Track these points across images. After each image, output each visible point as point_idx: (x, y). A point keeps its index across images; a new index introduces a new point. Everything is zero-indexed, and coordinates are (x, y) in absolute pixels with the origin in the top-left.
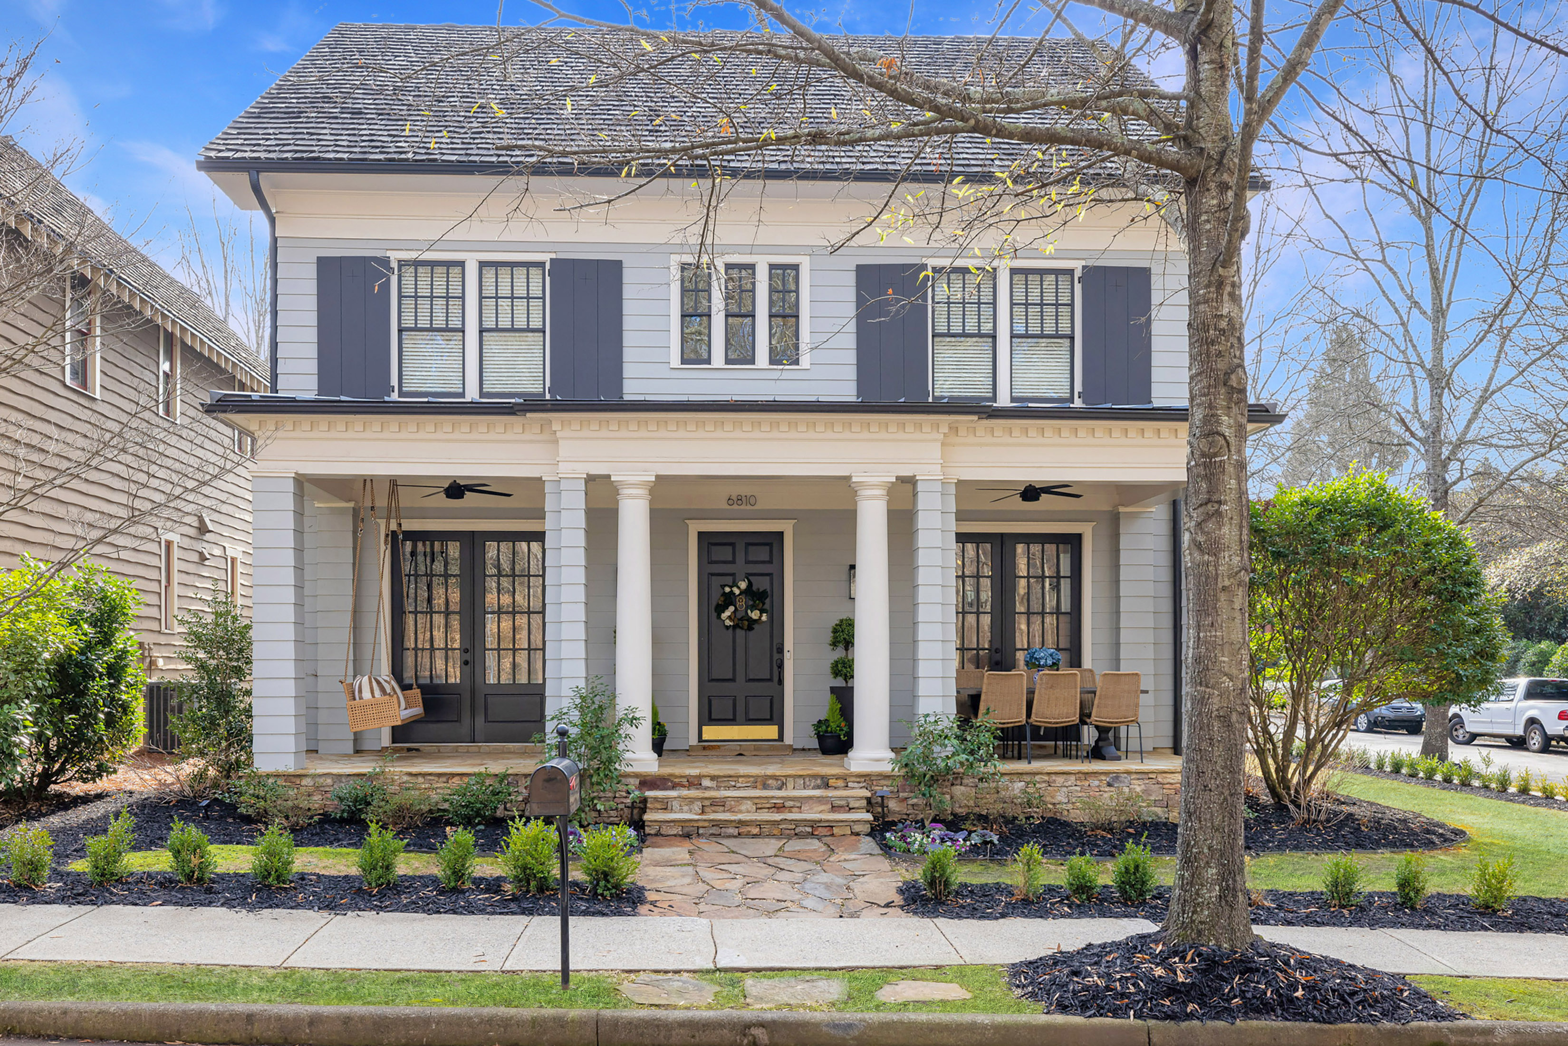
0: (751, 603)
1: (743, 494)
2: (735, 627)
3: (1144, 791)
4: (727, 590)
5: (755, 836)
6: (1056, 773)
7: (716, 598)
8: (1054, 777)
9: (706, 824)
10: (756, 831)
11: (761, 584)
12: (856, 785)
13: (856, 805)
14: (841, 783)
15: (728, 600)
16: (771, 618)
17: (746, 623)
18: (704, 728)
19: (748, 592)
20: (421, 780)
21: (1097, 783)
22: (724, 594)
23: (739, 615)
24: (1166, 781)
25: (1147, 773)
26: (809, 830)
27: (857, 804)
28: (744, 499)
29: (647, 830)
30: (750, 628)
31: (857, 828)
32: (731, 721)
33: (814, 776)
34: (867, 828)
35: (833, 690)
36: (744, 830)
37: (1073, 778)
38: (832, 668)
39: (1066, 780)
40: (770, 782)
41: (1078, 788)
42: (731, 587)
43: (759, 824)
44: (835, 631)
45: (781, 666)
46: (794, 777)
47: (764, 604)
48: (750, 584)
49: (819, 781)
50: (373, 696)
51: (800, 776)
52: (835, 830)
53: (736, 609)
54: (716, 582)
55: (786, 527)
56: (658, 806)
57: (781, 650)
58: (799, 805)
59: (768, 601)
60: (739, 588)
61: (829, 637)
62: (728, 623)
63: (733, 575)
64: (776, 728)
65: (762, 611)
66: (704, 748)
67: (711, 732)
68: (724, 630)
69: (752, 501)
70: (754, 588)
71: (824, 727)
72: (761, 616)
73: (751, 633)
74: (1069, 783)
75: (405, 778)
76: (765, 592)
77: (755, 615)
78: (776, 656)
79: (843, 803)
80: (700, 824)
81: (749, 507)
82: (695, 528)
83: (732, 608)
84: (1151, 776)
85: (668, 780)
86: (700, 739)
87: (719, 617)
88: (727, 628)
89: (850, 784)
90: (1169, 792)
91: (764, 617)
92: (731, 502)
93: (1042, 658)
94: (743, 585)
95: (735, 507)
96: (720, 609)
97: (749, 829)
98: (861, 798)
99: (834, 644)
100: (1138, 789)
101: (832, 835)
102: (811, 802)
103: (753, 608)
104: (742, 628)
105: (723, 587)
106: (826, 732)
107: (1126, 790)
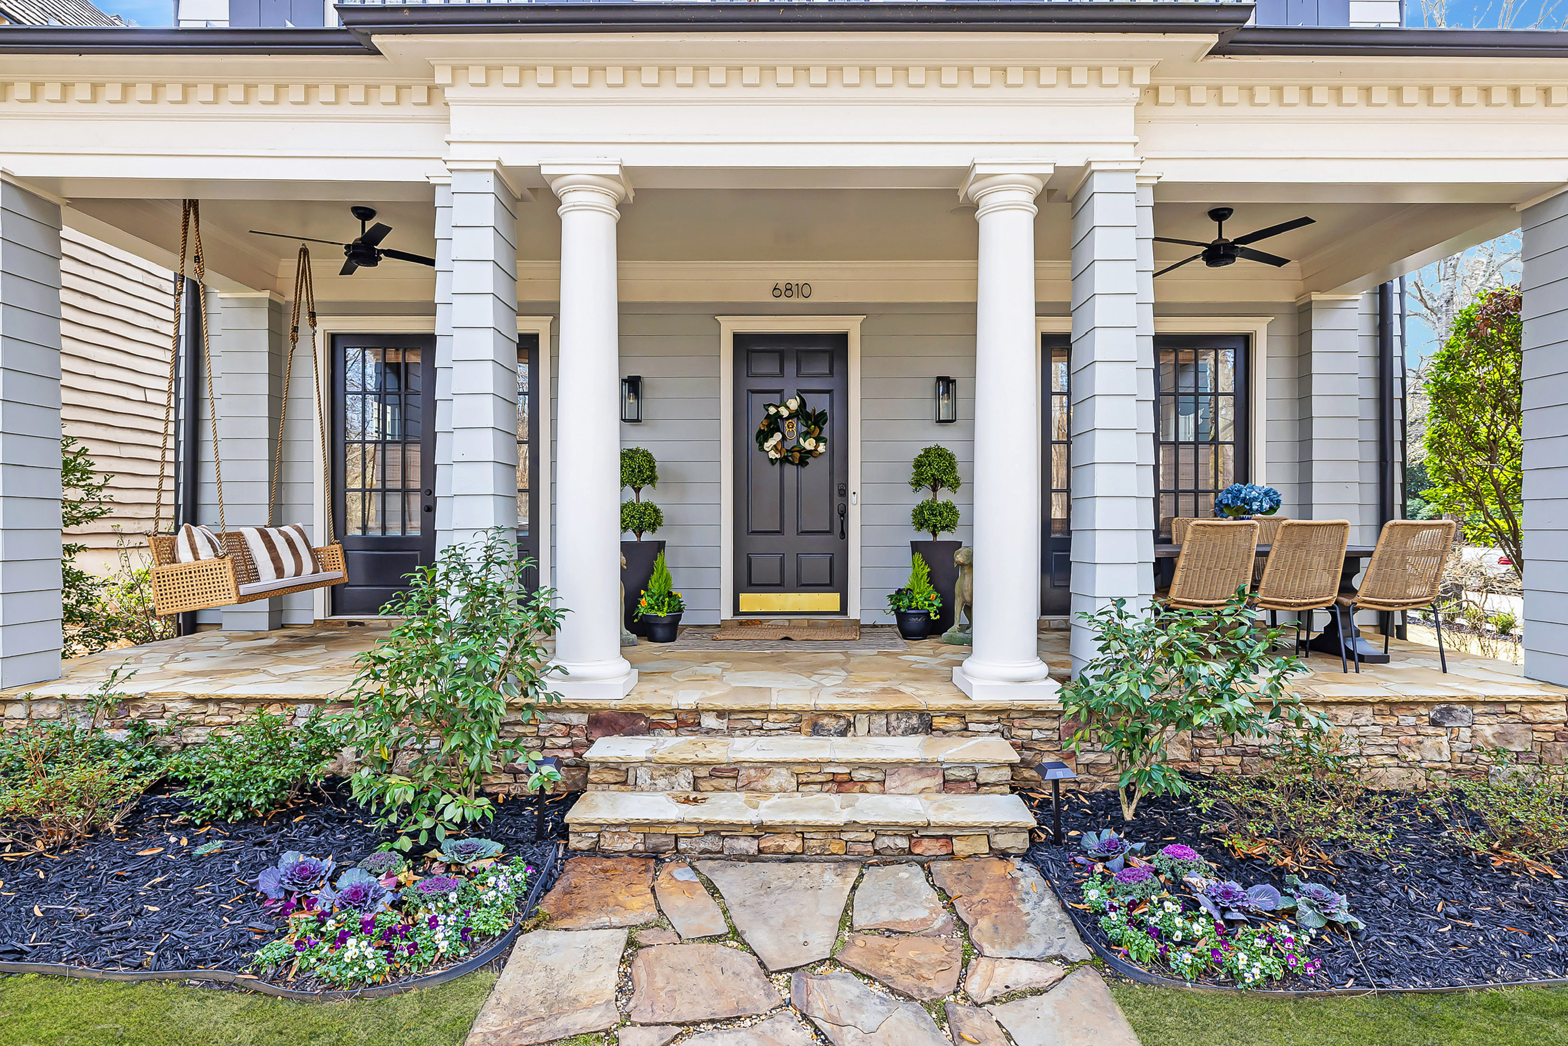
0: (804, 429)
1: (794, 283)
2: (784, 460)
3: (1498, 736)
4: (772, 410)
5: (791, 858)
6: (1339, 703)
7: (758, 422)
8: (1334, 710)
9: (694, 830)
10: (793, 845)
11: (818, 404)
12: (983, 727)
13: (992, 779)
14: (954, 724)
15: (774, 424)
16: (831, 450)
17: (797, 455)
18: (742, 596)
19: (801, 413)
20: (212, 709)
21: (1412, 720)
22: (768, 416)
23: (788, 445)
24: (1539, 718)
25: (1504, 704)
26: (903, 843)
27: (992, 776)
28: (795, 289)
29: (574, 842)
30: (803, 463)
31: (1002, 841)
32: (779, 586)
33: (907, 712)
34: (1021, 842)
35: (916, 547)
36: (769, 843)
37: (1368, 711)
38: (914, 516)
39: (1357, 716)
40: (826, 721)
41: (1379, 730)
42: (777, 407)
43: (801, 831)
44: (918, 464)
45: (844, 514)
46: (870, 712)
47: (821, 430)
48: (803, 404)
49: (915, 721)
50: (196, 558)
51: (880, 712)
52: (959, 846)
53: (784, 438)
54: (759, 400)
55: (852, 326)
56: (610, 777)
57: (844, 492)
58: (879, 776)
59: (826, 427)
60: (787, 408)
61: (909, 473)
62: (773, 455)
63: (780, 392)
64: (837, 596)
65: (818, 440)
66: (741, 624)
67: (751, 602)
68: (769, 464)
69: (806, 291)
70: (809, 409)
71: (906, 601)
72: (816, 447)
73: (804, 471)
74: (1363, 720)
75: (187, 705)
76: (823, 414)
77: (809, 444)
78: (837, 500)
79: (966, 774)
80: (681, 830)
81: (802, 300)
82: (730, 326)
83: (778, 436)
84: (1510, 708)
85: (641, 716)
86: (736, 611)
87: (761, 449)
88: (773, 462)
89: (971, 726)
90: (1545, 736)
91: (822, 448)
92: (777, 293)
93: (1255, 499)
94: (794, 404)
95: (783, 299)
96: (763, 436)
97: (779, 840)
98: (1001, 765)
99: (917, 484)
100: (1488, 732)
101: (951, 856)
102: (903, 772)
103: (806, 435)
104: (792, 463)
105: (767, 407)
106: (909, 607)
107: (1466, 733)
